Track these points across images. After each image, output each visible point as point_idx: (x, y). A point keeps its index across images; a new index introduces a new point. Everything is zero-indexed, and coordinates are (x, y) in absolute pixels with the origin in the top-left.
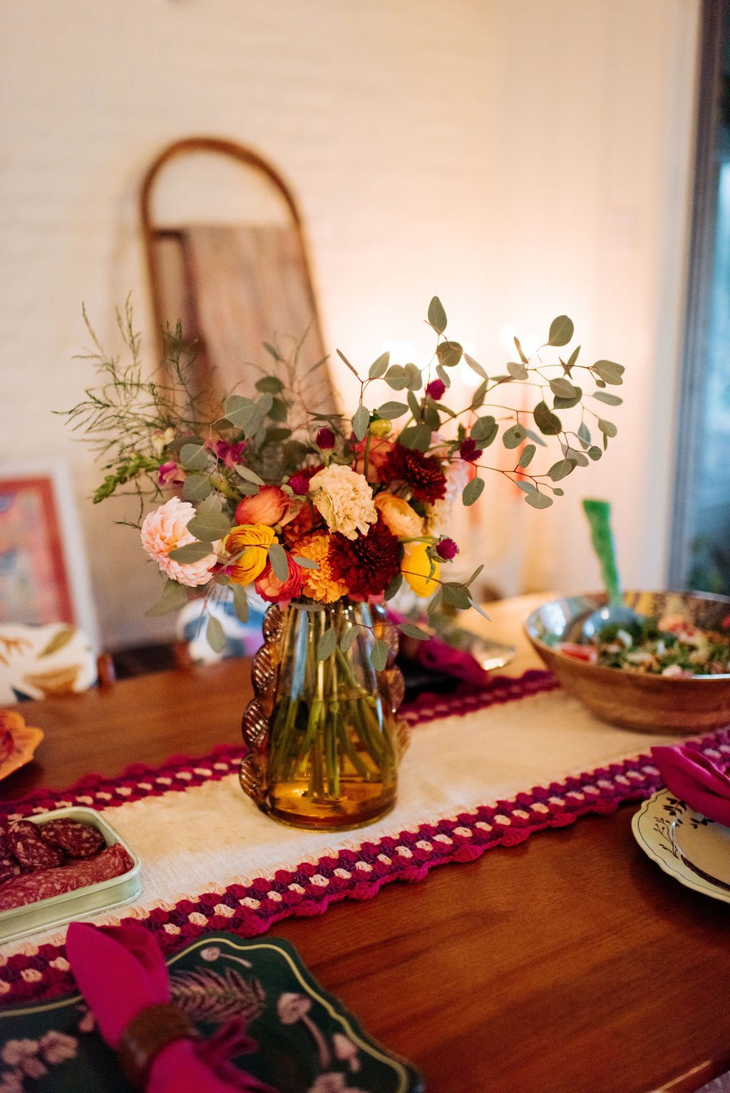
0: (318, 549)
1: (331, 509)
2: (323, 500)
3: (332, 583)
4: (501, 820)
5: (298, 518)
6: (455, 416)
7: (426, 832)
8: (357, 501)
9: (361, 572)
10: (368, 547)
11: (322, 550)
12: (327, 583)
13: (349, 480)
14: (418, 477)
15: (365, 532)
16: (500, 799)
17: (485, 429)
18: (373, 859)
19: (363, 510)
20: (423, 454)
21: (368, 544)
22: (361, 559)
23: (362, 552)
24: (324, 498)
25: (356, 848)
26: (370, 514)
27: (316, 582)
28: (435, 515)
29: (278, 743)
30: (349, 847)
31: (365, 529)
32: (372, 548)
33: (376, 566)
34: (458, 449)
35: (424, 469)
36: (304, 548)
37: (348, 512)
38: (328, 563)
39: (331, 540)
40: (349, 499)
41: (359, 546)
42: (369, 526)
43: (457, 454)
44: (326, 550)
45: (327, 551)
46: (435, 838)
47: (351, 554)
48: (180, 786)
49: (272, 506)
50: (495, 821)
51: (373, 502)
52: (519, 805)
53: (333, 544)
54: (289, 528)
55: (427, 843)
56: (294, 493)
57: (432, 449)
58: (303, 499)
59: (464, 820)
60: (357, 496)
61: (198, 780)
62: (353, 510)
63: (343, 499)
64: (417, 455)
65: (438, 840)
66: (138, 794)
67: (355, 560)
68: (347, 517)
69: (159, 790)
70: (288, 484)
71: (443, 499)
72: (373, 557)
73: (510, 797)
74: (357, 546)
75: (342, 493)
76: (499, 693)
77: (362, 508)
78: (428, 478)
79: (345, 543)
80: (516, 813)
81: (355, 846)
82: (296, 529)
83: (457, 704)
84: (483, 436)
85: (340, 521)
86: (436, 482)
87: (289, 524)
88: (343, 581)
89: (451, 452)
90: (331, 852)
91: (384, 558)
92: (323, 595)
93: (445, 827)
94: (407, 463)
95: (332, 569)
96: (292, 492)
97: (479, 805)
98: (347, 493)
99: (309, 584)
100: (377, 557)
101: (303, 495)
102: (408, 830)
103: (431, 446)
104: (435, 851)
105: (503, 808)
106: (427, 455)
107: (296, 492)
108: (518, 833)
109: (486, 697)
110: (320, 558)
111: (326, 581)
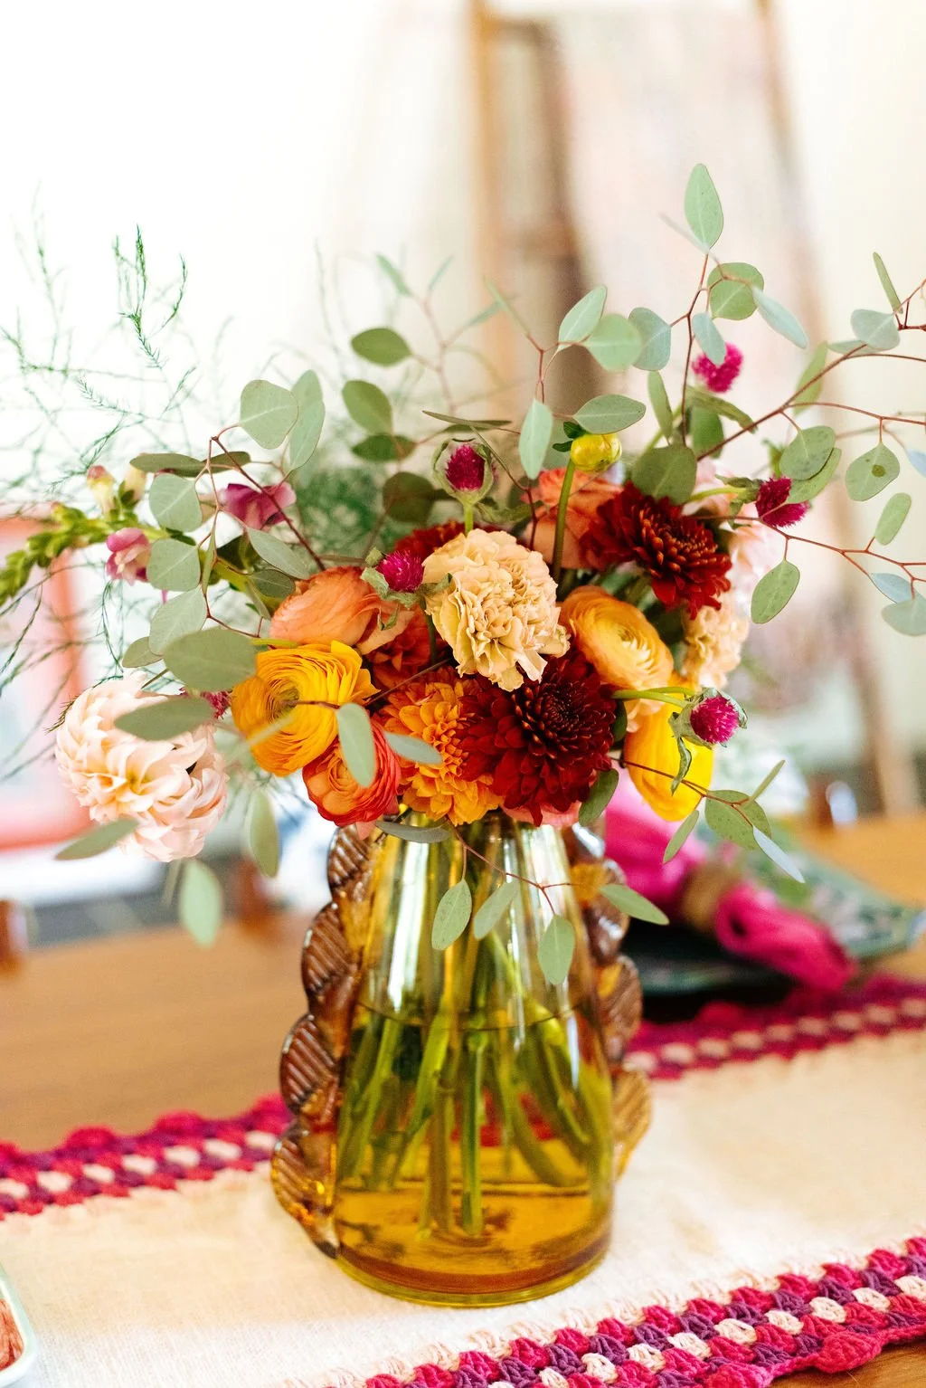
0: (438, 711)
1: (462, 625)
2: (445, 604)
3: (464, 783)
4: (827, 1310)
5: (402, 639)
6: (751, 427)
7: (658, 1323)
8: (520, 607)
9: (522, 765)
10: (544, 709)
11: (445, 714)
12: (454, 785)
13: (504, 563)
14: (661, 556)
15: (536, 674)
16: (832, 1260)
17: (813, 457)
18: (531, 1378)
19: (533, 628)
20: (680, 508)
21: (544, 704)
22: (527, 735)
23: (527, 721)
24: (447, 600)
25: (497, 1350)
26: (551, 638)
27: (430, 782)
28: (703, 639)
29: (359, 1109)
30: (483, 1348)
31: (539, 669)
32: (555, 711)
33: (559, 752)
34: (753, 500)
35: (679, 539)
36: (408, 708)
37: (499, 631)
38: (457, 741)
39: (465, 690)
40: (502, 602)
41: (523, 707)
42: (544, 663)
43: (751, 510)
44: (454, 713)
45: (456, 716)
46: (671, 1340)
47: (504, 723)
48: (169, 1177)
49: (344, 611)
50: (811, 1310)
51: (558, 610)
52: (871, 1278)
53: (468, 701)
54: (382, 658)
55: (653, 1349)
56: (391, 586)
57: (699, 497)
58: (407, 599)
59: (748, 1303)
60: (519, 598)
61: (209, 1168)
62: (509, 627)
63: (489, 603)
64: (665, 510)
65: (678, 1346)
66: (84, 1190)
67: (513, 738)
68: (498, 642)
69: (126, 1183)
70: (379, 567)
71: (718, 606)
72: (553, 731)
73: (856, 1259)
74: (518, 708)
75: (487, 589)
76: (879, 1014)
77: (530, 623)
78: (682, 558)
79: (493, 698)
80: (862, 1295)
81: (498, 1343)
82: (397, 662)
83: (781, 1032)
84: (805, 470)
85: (479, 650)
86: (703, 566)
87: (382, 649)
88: (487, 780)
89: (736, 506)
90: (444, 1354)
91: (580, 733)
92: (446, 809)
93: (702, 1315)
94: (639, 525)
95: (466, 754)
96: (386, 585)
97: (783, 1271)
98: (498, 589)
99: (414, 786)
100: (562, 733)
101: (410, 591)
102: (618, 1318)
103: (699, 489)
104: (667, 1372)
105: (837, 1281)
106: (690, 509)
107: (395, 585)
108: (853, 1343)
109: (847, 1021)
110: (439, 730)
111: (451, 781)
